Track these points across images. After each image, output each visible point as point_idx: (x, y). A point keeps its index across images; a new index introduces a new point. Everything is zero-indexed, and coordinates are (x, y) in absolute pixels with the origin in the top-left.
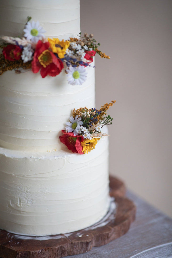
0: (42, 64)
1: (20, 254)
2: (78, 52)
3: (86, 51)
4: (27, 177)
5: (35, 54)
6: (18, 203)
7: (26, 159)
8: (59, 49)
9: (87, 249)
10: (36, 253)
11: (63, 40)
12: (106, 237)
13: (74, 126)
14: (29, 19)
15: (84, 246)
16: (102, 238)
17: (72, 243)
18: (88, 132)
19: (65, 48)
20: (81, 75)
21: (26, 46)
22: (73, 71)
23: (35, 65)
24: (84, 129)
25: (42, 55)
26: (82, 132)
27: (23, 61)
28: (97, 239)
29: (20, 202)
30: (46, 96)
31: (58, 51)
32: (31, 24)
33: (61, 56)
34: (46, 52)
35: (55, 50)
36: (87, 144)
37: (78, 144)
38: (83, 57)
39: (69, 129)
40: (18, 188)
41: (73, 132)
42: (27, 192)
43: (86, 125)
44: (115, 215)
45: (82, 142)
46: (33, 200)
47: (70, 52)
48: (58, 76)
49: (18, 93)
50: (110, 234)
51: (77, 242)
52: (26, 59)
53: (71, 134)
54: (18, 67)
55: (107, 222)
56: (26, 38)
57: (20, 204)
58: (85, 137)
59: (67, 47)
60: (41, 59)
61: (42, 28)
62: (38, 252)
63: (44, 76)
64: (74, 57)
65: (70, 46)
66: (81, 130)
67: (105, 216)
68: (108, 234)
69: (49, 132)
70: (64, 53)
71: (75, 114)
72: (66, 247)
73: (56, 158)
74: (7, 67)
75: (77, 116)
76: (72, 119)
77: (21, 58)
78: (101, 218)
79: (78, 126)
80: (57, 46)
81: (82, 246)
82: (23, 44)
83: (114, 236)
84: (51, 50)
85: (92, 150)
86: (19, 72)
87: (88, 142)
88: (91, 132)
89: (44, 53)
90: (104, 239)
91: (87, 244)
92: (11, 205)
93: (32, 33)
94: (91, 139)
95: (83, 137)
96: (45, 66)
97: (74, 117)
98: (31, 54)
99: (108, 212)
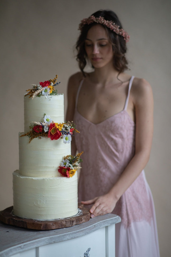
0: (52, 133)
1: (43, 225)
2: (67, 128)
3: (70, 128)
4: (43, 189)
5: (50, 129)
6: (39, 203)
7: (44, 179)
8: (60, 127)
9: (72, 224)
10: (50, 224)
11: (60, 123)
12: (81, 220)
13: (65, 164)
14: (45, 114)
15: (71, 222)
16: (79, 220)
17: (66, 221)
18: (72, 166)
19: (62, 127)
20: (68, 139)
21: (45, 125)
22: (66, 137)
23: (49, 133)
24: (70, 165)
25: (52, 129)
26: (69, 166)
27: (44, 131)
28: (77, 221)
29: (40, 202)
30: (52, 149)
31: (59, 128)
32: (46, 117)
33: (60, 130)
34: (54, 128)
35: (57, 127)
36: (71, 172)
37: (67, 172)
38: (69, 130)
39: (63, 165)
40: (39, 195)
41: (65, 166)
42: (44, 196)
43: (71, 163)
44: (82, 213)
45: (69, 171)
46: (46, 201)
47: (64, 128)
48: (58, 139)
49: (39, 148)
50: (82, 219)
51: (68, 220)
52: (46, 131)
53: (64, 167)
54: (40, 136)
55: (80, 215)
56: (45, 122)
57: (40, 204)
58: (71, 168)
59: (62, 126)
60: (51, 131)
61: (51, 118)
62: (51, 224)
63: (52, 139)
64: (65, 131)
65: (64, 125)
66: (69, 165)
67: (78, 214)
68: (81, 218)
69: (54, 167)
70: (61, 129)
71: (65, 159)
72: (63, 223)
73: (57, 179)
74: (35, 136)
75: (66, 159)
76: (64, 161)
77: (44, 130)
78: (76, 214)
79: (68, 163)
80: (58, 125)
81: (71, 223)
82: (44, 125)
83: (84, 221)
84: (56, 127)
85: (73, 176)
86: (40, 138)
87: (72, 171)
88: (73, 166)
89: (53, 128)
90: (80, 221)
91: (73, 221)
92: (35, 205)
93: (47, 120)
94: (73, 169)
95: (70, 168)
96: (53, 135)
97: (65, 160)
98: (48, 128)
99: (79, 212)
